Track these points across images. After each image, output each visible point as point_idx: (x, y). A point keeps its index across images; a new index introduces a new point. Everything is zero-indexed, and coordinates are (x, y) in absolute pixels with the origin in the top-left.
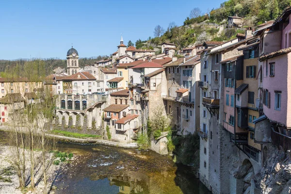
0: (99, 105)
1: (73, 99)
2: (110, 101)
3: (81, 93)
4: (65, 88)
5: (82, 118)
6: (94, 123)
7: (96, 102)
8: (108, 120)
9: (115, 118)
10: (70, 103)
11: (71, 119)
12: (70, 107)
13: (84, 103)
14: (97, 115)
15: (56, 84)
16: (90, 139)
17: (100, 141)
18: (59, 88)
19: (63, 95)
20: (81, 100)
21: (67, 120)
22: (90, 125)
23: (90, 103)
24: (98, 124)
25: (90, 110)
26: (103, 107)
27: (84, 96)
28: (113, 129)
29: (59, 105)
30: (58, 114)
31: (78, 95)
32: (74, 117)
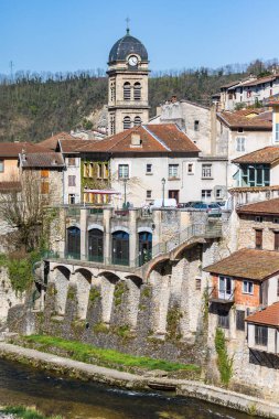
0: (193, 252)
1: (106, 224)
2: (237, 235)
3: (138, 201)
4: (87, 182)
5: (134, 294)
6: (174, 316)
7: (186, 239)
8: (221, 309)
9: (247, 302)
10: (96, 235)
11: (95, 296)
12: (96, 253)
13: (145, 241)
14: (188, 286)
15: (61, 169)
16: (155, 377)
17: (191, 386)
18: (68, 184)
20: (131, 228)
21: (84, 300)
22: (161, 325)
23: (166, 239)
24: (190, 325)
25: (164, 268)
26: (209, 257)
27: (144, 216)
28: (240, 342)
29: (59, 245)
30: (54, 276)
31: (125, 212)
32: (108, 291)
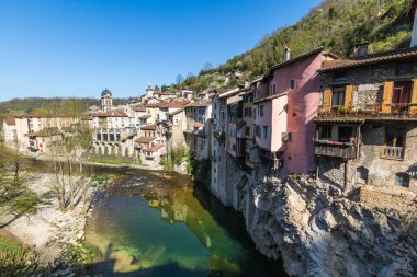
0: (131, 137)
1: (108, 132)
2: (141, 134)
3: (115, 127)
4: (100, 123)
5: (116, 147)
6: (127, 151)
7: (129, 135)
8: (139, 149)
9: (145, 147)
10: (105, 135)
11: (106, 148)
12: (106, 138)
13: (118, 136)
14: (130, 145)
15: (92, 120)
16: (124, 165)
17: (133, 166)
18: (95, 123)
19: (99, 129)
20: (115, 133)
21: (103, 150)
22: (124, 154)
23: (123, 136)
24: (131, 153)
25: (124, 141)
26: (134, 139)
27: (118, 130)
28: (143, 156)
29: (95, 138)
30: (94, 144)
31: (112, 129)
32: (110, 148)
